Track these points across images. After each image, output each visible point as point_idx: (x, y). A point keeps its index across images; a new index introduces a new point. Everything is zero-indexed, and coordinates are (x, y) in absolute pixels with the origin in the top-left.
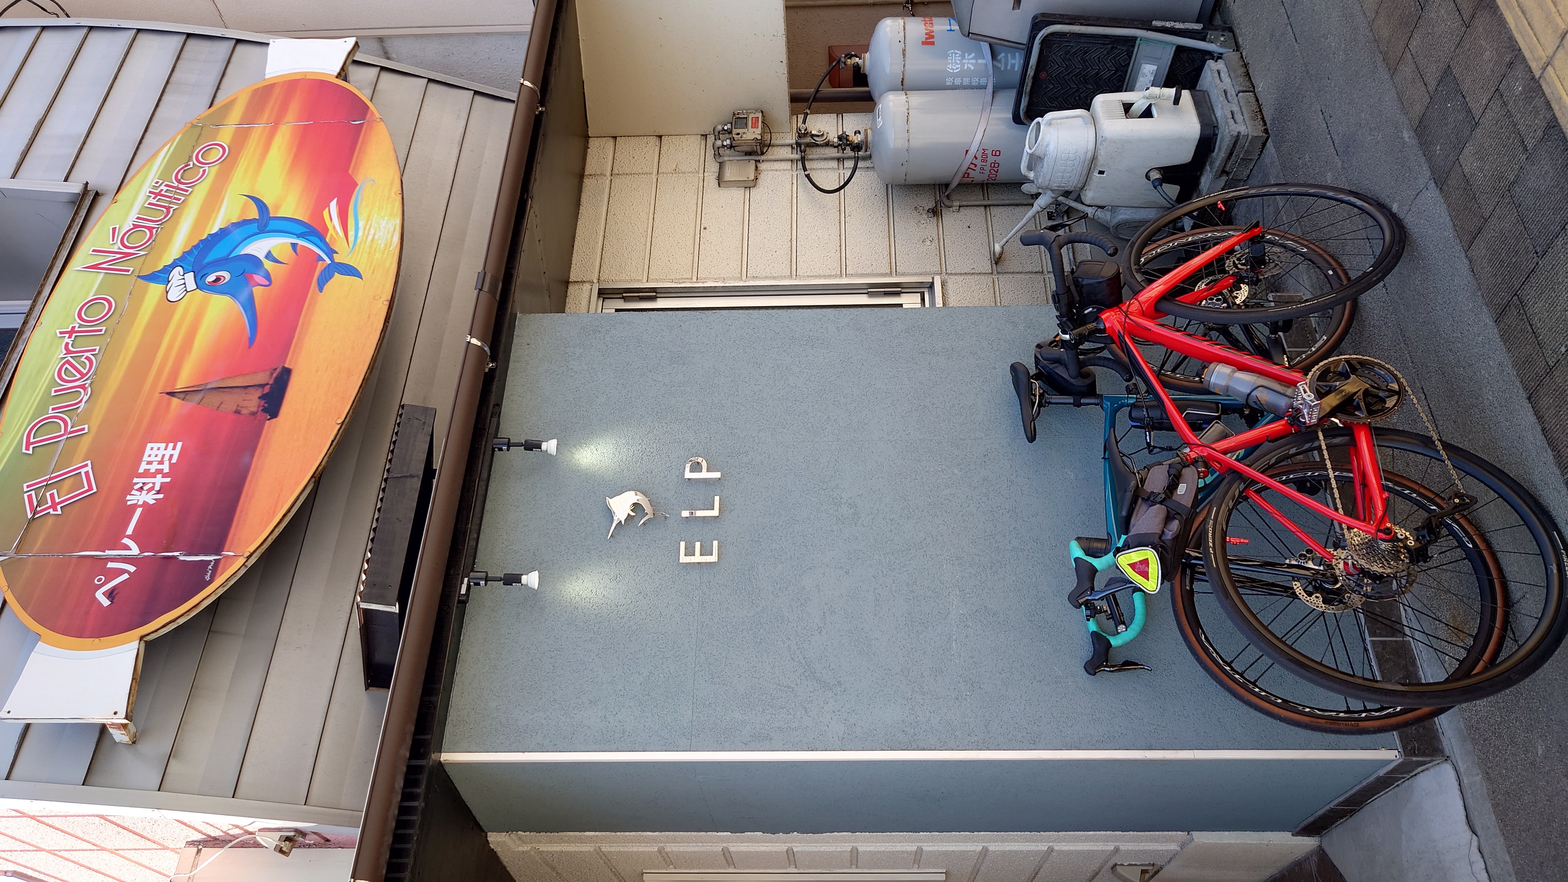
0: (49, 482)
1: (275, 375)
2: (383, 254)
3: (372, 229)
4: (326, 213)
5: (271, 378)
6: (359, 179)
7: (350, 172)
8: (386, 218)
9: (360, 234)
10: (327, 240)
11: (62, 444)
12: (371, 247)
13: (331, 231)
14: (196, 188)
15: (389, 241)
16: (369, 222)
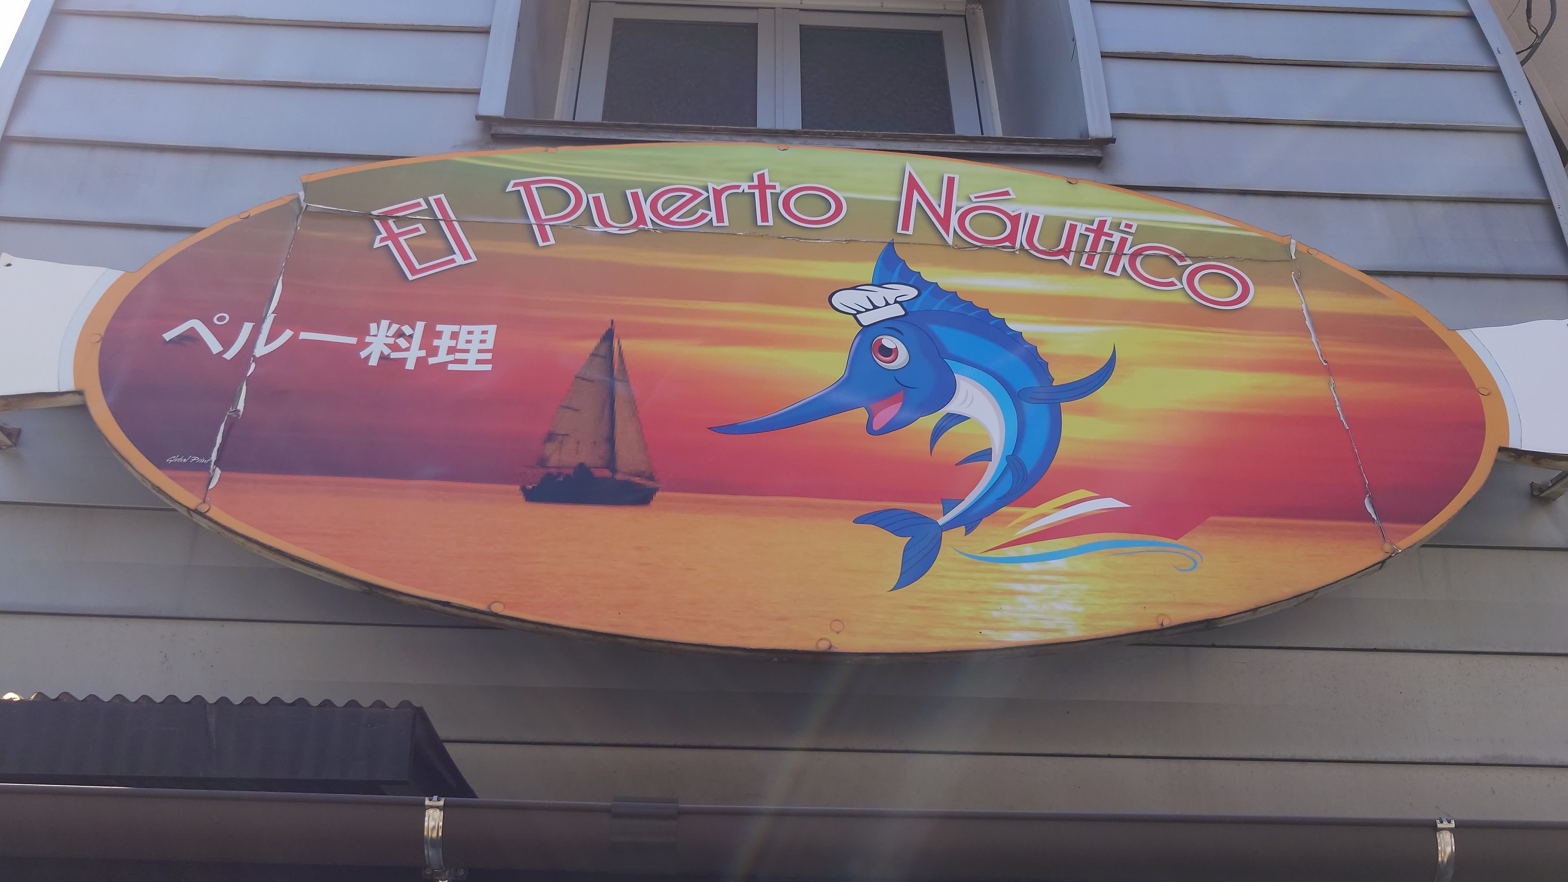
0: (442, 223)
1: (637, 480)
2: (971, 619)
3: (1043, 587)
4: (1082, 493)
5: (630, 474)
6: (1193, 540)
7: (1212, 519)
8: (1080, 609)
9: (1027, 567)
10: (1005, 509)
11: (522, 221)
12: (990, 592)
13: (1030, 512)
14: (1125, 281)
15: (1011, 625)
16: (1063, 579)
